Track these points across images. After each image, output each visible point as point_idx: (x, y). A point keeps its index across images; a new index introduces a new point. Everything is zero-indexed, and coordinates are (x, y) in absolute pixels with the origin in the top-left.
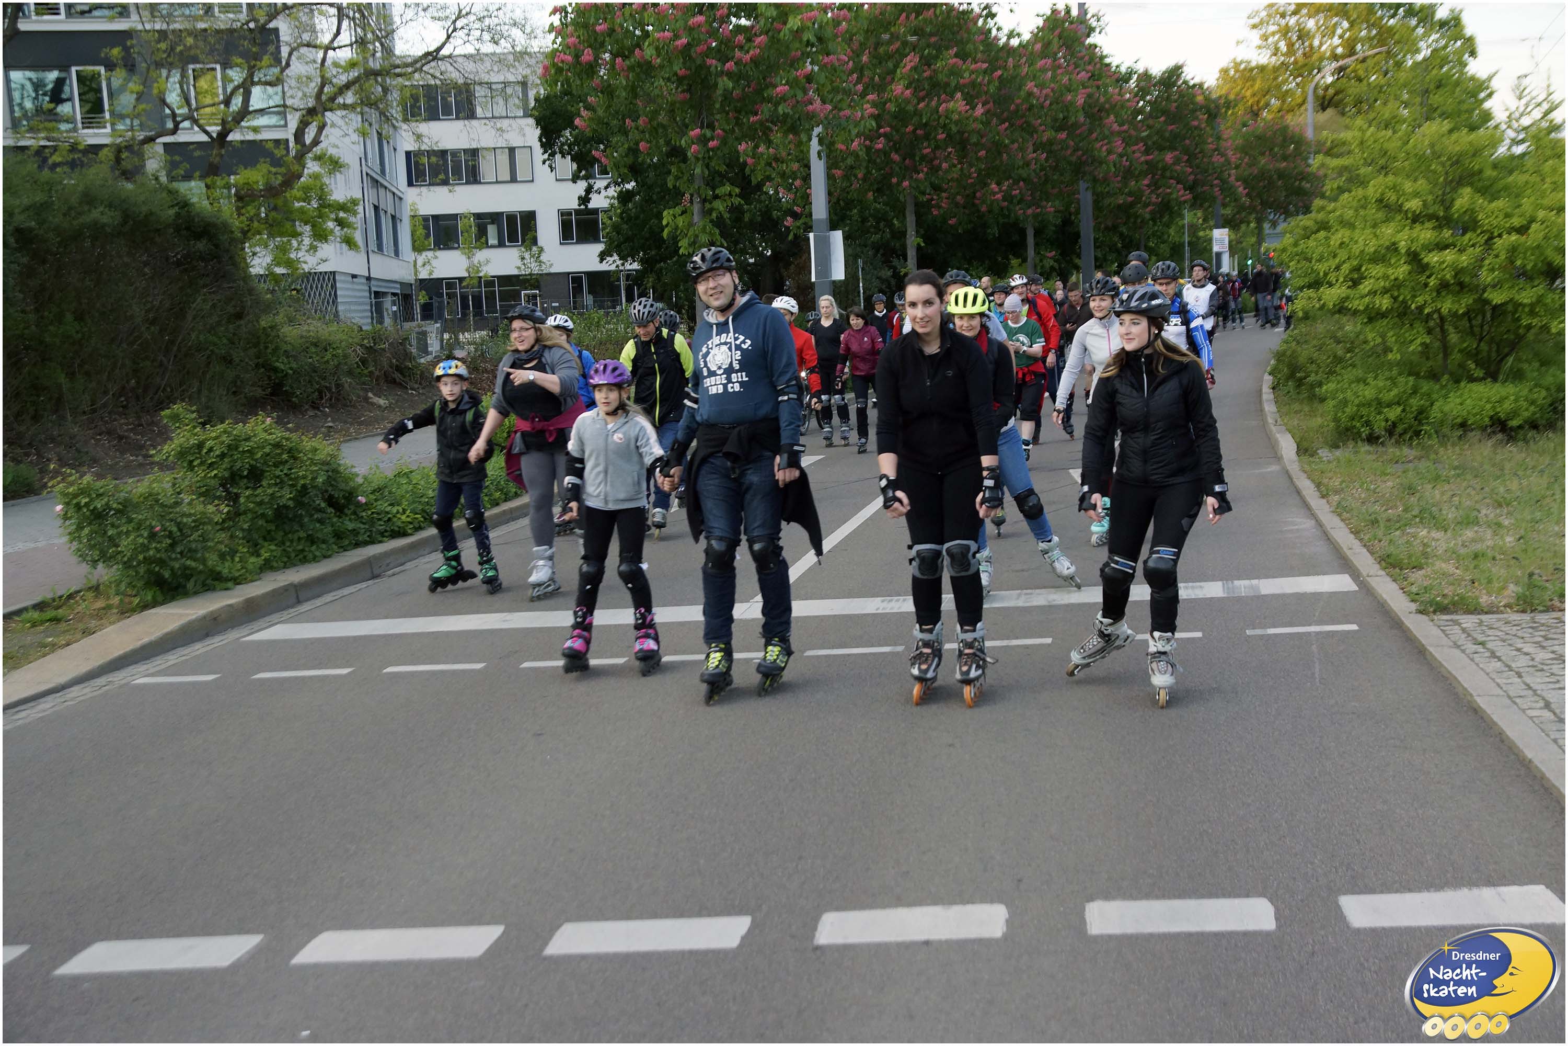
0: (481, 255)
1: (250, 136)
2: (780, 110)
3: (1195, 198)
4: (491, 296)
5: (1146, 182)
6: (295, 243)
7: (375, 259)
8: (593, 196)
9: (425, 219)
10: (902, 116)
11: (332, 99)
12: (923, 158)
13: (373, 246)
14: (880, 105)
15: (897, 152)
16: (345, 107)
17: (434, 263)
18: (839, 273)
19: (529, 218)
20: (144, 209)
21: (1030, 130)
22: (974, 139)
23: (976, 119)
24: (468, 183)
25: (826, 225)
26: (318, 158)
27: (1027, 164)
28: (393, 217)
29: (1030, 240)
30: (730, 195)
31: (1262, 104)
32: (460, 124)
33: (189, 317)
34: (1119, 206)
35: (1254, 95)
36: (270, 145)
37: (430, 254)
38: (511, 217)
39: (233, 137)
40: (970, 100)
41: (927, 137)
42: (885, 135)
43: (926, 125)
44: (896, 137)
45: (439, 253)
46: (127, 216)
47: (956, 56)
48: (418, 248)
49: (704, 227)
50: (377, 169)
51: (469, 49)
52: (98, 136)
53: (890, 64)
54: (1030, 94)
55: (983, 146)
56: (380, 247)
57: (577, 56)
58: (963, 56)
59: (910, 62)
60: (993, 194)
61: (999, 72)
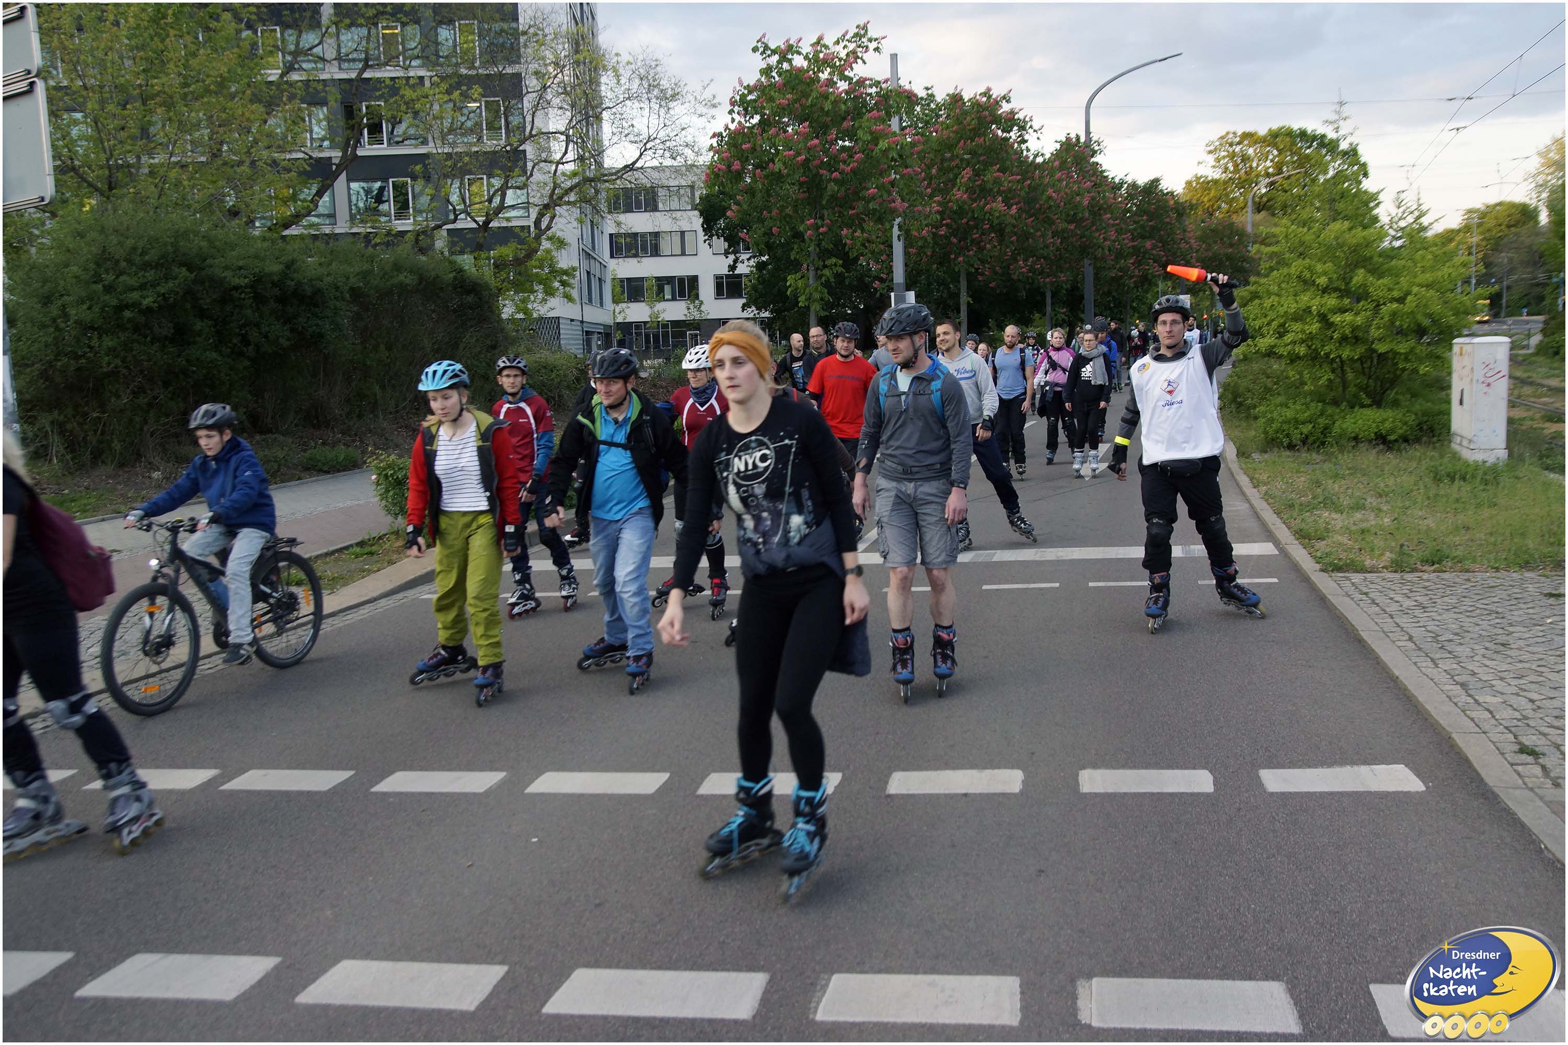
0: (660, 306)
1: (504, 224)
2: (871, 206)
4: (666, 335)
5: (1131, 261)
6: (532, 298)
7: (587, 308)
8: (739, 265)
9: (622, 280)
10: (960, 212)
11: (561, 198)
12: (972, 241)
13: (585, 300)
14: (944, 204)
15: (955, 237)
16: (569, 203)
17: (627, 311)
19: (694, 280)
20: (433, 274)
21: (1049, 222)
22: (1008, 230)
23: (1011, 216)
24: (651, 256)
25: (903, 287)
26: (550, 239)
27: (1047, 247)
28: (600, 280)
29: (1049, 300)
30: (835, 265)
31: (1215, 206)
32: (647, 215)
33: (461, 347)
34: (1112, 278)
35: (1210, 200)
36: (517, 230)
37: (624, 305)
38: (681, 280)
39: (494, 224)
40: (1006, 202)
41: (976, 227)
42: (947, 225)
43: (976, 218)
44: (954, 226)
45: (631, 305)
46: (421, 279)
47: (998, 170)
48: (616, 301)
49: (816, 289)
50: (590, 246)
51: (655, 163)
52: (405, 225)
53: (951, 176)
54: (1050, 198)
55: (1015, 234)
56: (590, 300)
57: (729, 167)
58: (1003, 170)
59: (967, 173)
60: (1021, 267)
61: (1029, 181)
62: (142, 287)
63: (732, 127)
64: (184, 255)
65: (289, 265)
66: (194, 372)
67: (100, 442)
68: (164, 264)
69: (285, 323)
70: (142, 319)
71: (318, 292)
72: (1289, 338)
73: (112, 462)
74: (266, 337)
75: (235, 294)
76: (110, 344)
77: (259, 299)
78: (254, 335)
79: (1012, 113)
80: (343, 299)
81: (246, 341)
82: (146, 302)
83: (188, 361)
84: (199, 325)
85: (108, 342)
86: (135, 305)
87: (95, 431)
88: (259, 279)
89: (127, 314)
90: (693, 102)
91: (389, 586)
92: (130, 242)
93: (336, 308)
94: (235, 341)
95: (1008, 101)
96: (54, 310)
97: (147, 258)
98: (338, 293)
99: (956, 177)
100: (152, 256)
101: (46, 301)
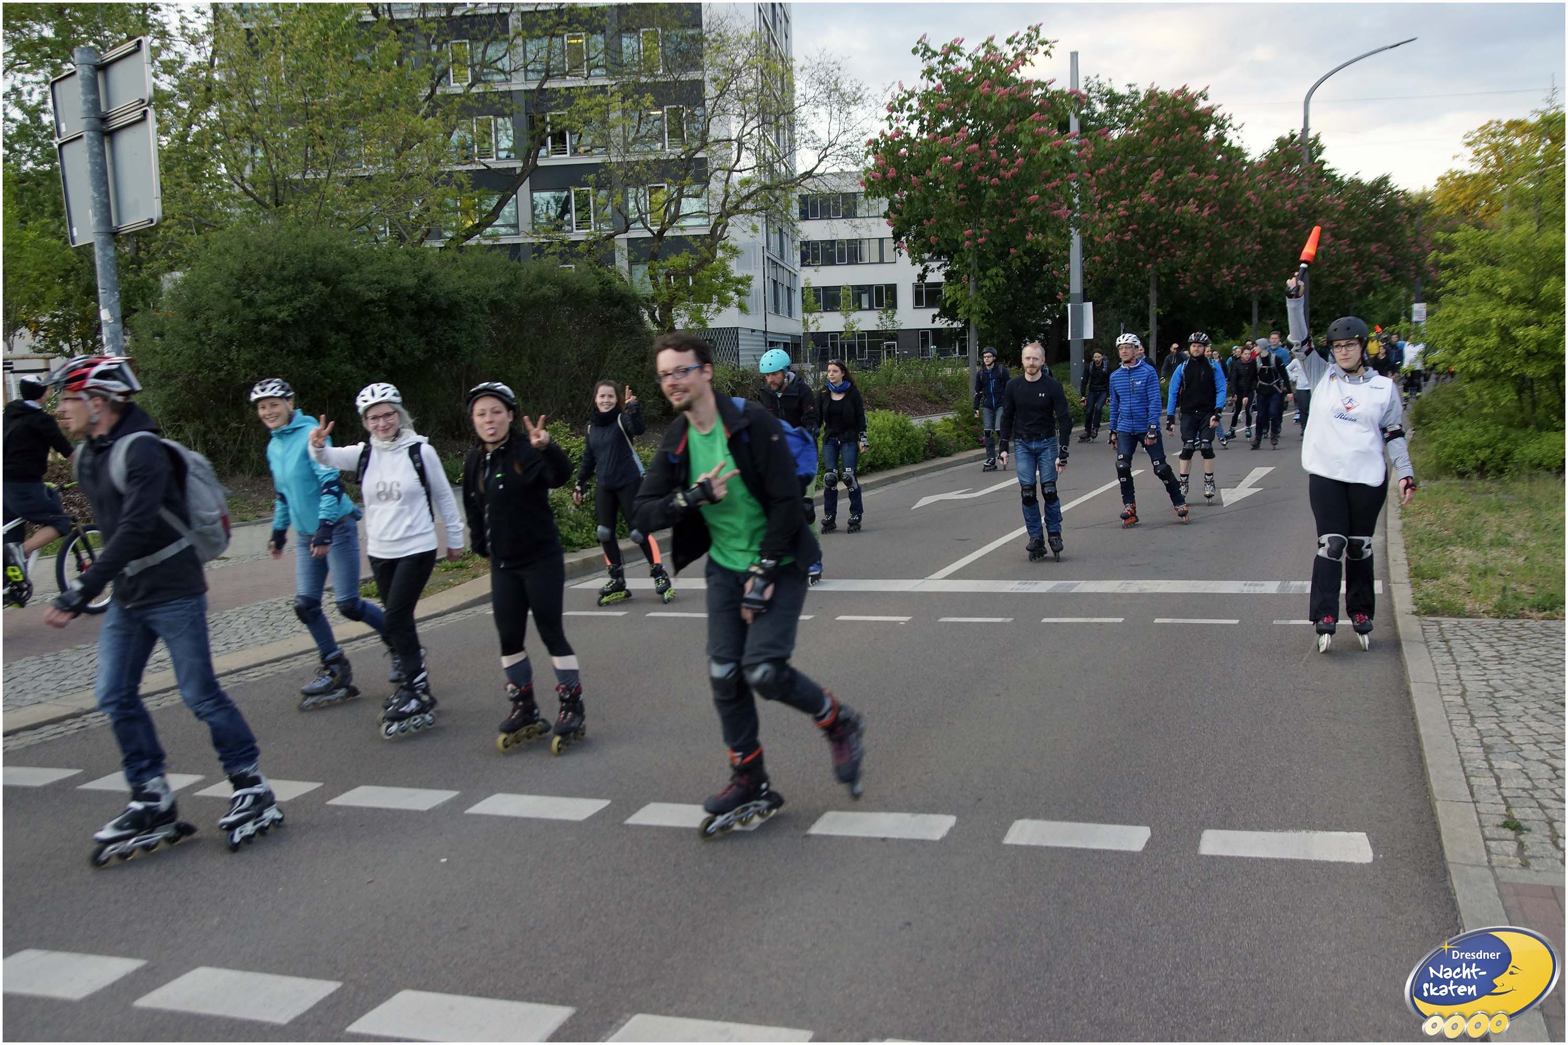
0: (855, 316)
1: (679, 233)
2: (1034, 212)
3: (1395, 279)
4: (862, 347)
5: (1354, 267)
6: (705, 307)
7: (772, 319)
9: (816, 290)
10: (1147, 216)
11: (736, 207)
12: (1161, 247)
13: (770, 308)
14: (1131, 208)
15: (1143, 241)
17: (820, 321)
18: (1089, 334)
19: (892, 289)
20: (577, 286)
21: (1246, 227)
22: (1202, 233)
23: (1203, 219)
25: (1081, 298)
26: (722, 247)
27: (1244, 253)
28: (789, 289)
29: (1255, 311)
31: (1473, 205)
32: (825, 222)
34: (1333, 286)
35: (1465, 198)
36: (691, 239)
37: (817, 315)
38: (879, 289)
39: (668, 233)
40: (1201, 207)
41: (1166, 232)
42: (1133, 231)
43: (1166, 223)
44: (1142, 231)
45: (825, 314)
46: (565, 291)
47: (1194, 171)
48: (807, 309)
49: (976, 301)
50: (777, 254)
52: (578, 235)
53: (1141, 177)
54: (1248, 201)
55: (1210, 239)
56: (777, 311)
57: (884, 174)
58: (1199, 170)
59: (1157, 175)
60: (1225, 275)
61: (1227, 184)
62: (280, 302)
63: (889, 133)
64: (321, 269)
65: (427, 279)
66: (329, 384)
67: (240, 451)
68: (301, 280)
69: (421, 336)
70: (279, 333)
71: (456, 303)
72: (1463, 355)
73: (250, 470)
74: (402, 349)
75: (371, 308)
76: (248, 357)
77: (395, 313)
78: (389, 348)
79: (1211, 110)
80: (483, 312)
81: (381, 353)
82: (280, 316)
83: (322, 373)
84: (333, 338)
85: (246, 355)
86: (270, 320)
87: (235, 441)
88: (393, 293)
89: (264, 328)
91: (463, 600)
92: (270, 258)
93: (473, 321)
94: (371, 354)
95: (1205, 99)
96: (199, 324)
97: (285, 273)
98: (476, 306)
99: (1146, 179)
100: (290, 271)
101: (193, 314)
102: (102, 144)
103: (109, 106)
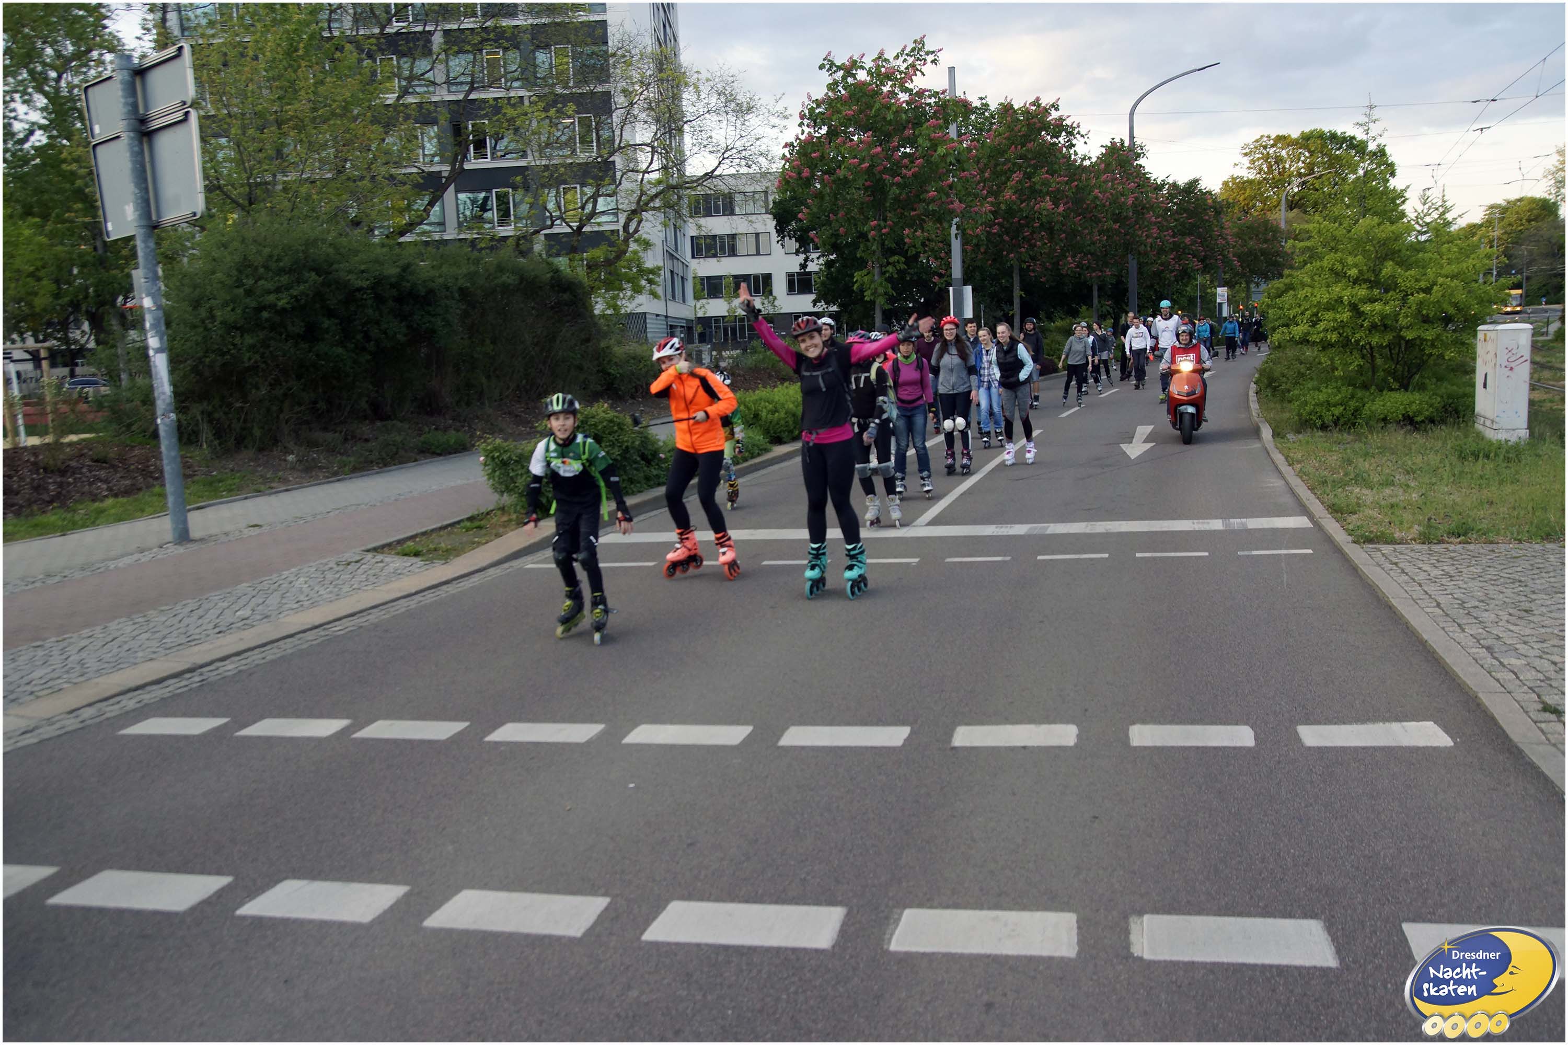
1: (596, 229)
2: (930, 208)
3: (1205, 267)
4: (742, 328)
5: (1172, 256)
6: (621, 295)
7: (671, 304)
8: (809, 263)
9: (702, 279)
10: (1010, 212)
11: (647, 204)
12: (1024, 239)
13: (669, 296)
14: (996, 204)
15: (1007, 234)
16: (654, 209)
17: (707, 306)
18: (969, 313)
19: (768, 278)
20: (533, 274)
21: (1097, 221)
22: (1058, 227)
23: (1059, 214)
24: (729, 256)
25: (961, 282)
26: (636, 241)
27: (1093, 243)
28: (682, 278)
29: (1095, 293)
30: (898, 262)
31: (1250, 205)
32: (725, 218)
33: (558, 342)
34: (1154, 272)
35: (1245, 199)
36: (608, 234)
37: (704, 301)
38: (756, 277)
39: (587, 229)
40: (1056, 204)
41: (1027, 225)
42: (999, 224)
43: (1027, 217)
44: (1006, 224)
45: (711, 301)
46: (522, 279)
47: (1047, 173)
48: (697, 298)
49: (881, 283)
50: (673, 247)
51: (732, 171)
52: (507, 231)
53: (1003, 178)
54: (1096, 198)
55: (1064, 232)
56: (674, 297)
57: (799, 174)
58: (1052, 173)
59: (1017, 176)
60: (1070, 263)
61: (1076, 183)
62: (278, 290)
63: (803, 137)
64: (313, 261)
65: (406, 268)
66: (323, 366)
67: (243, 429)
68: (296, 270)
69: (402, 321)
70: (277, 319)
71: (431, 291)
73: (253, 446)
74: (385, 333)
75: (358, 295)
76: (251, 341)
77: (379, 299)
78: (375, 332)
79: (1061, 119)
80: (453, 298)
81: (367, 337)
82: (281, 304)
83: (317, 355)
84: (326, 323)
85: (249, 340)
86: (272, 306)
87: (239, 420)
88: (379, 282)
89: (265, 314)
90: (767, 114)
91: (497, 557)
92: (267, 251)
93: (446, 307)
94: (358, 337)
95: (1057, 109)
96: (203, 312)
97: (281, 264)
98: (448, 293)
99: (1008, 179)
100: (286, 262)
101: (196, 304)
102: (141, 143)
103: (147, 108)
